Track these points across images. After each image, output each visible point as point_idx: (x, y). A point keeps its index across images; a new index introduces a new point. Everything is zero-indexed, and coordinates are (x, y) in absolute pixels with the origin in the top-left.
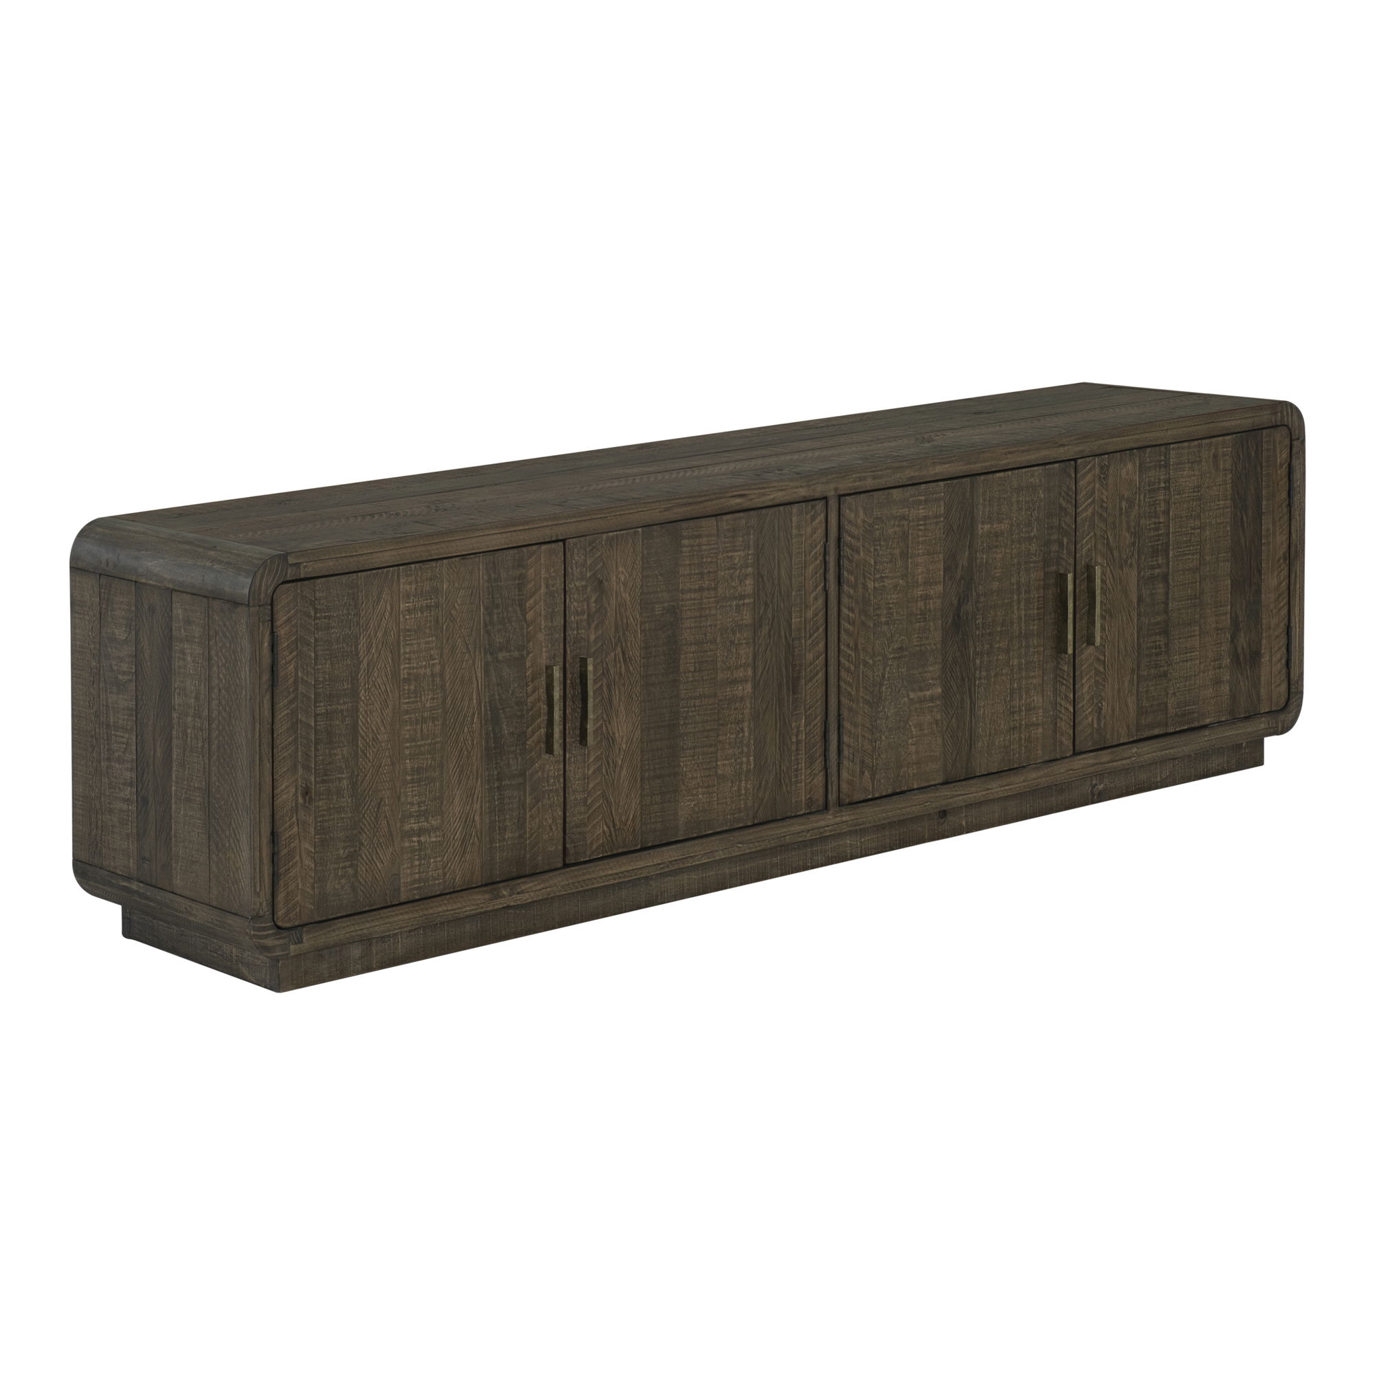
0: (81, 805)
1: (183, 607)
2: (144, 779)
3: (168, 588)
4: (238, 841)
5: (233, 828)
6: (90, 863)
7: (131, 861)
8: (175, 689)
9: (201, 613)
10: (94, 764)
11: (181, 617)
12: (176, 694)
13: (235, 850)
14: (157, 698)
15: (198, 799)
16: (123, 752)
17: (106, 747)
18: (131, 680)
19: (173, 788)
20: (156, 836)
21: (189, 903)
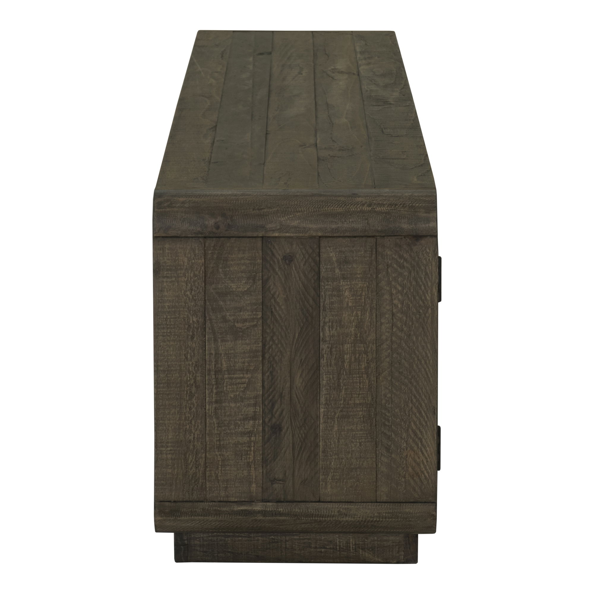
0: (171, 450)
1: (338, 250)
2: (275, 410)
3: (314, 237)
4: (420, 439)
5: (413, 430)
6: (191, 500)
7: (254, 485)
8: (325, 323)
9: (365, 251)
10: (194, 409)
11: (334, 259)
12: (327, 328)
13: (416, 448)
14: (297, 335)
15: (361, 413)
16: (243, 392)
17: (215, 391)
18: (255, 326)
19: (322, 410)
20: (294, 457)
21: (346, 506)
